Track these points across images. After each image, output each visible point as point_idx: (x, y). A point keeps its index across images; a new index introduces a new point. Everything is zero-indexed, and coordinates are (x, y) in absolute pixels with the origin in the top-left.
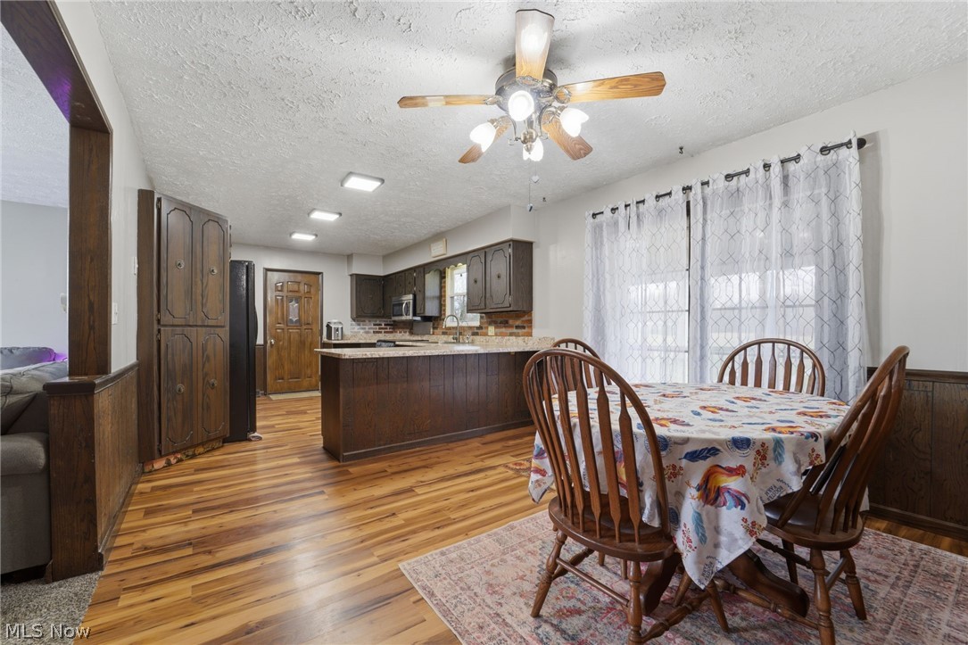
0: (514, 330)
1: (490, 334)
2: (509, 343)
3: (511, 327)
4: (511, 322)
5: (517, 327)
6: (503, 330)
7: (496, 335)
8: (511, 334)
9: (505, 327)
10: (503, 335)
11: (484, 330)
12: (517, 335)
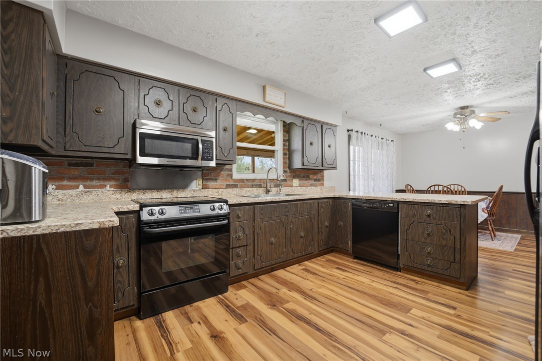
0: (313, 182)
1: (294, 185)
2: (311, 191)
3: (310, 179)
4: (311, 176)
5: (315, 180)
6: (305, 182)
7: (300, 186)
8: (311, 185)
9: (306, 180)
10: (307, 186)
11: (288, 182)
12: (316, 185)
